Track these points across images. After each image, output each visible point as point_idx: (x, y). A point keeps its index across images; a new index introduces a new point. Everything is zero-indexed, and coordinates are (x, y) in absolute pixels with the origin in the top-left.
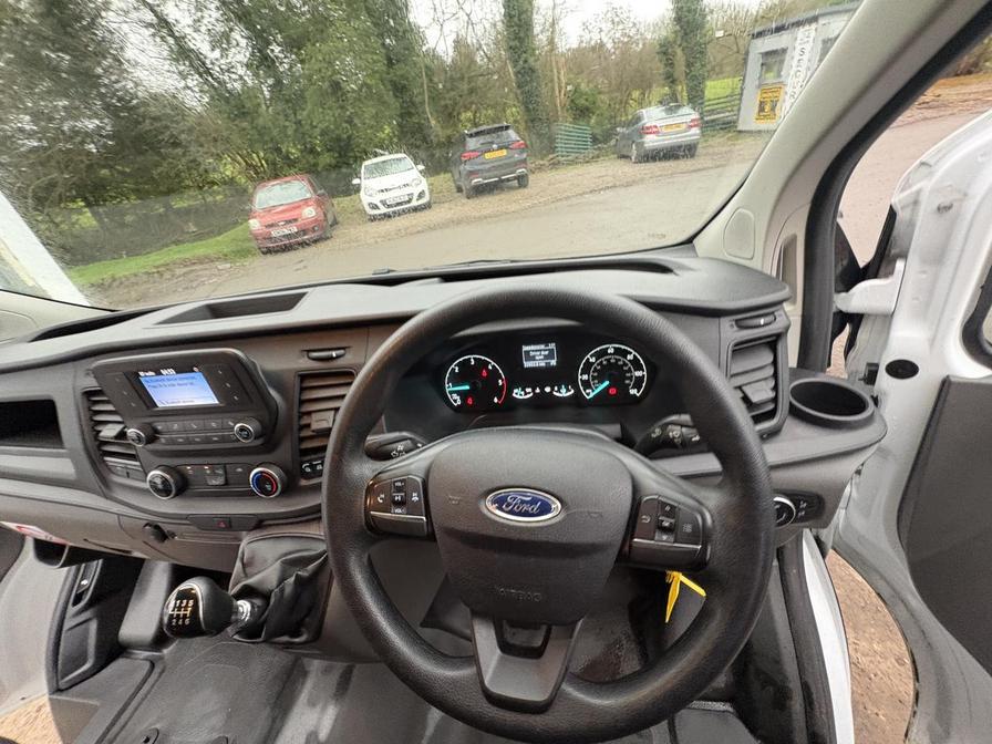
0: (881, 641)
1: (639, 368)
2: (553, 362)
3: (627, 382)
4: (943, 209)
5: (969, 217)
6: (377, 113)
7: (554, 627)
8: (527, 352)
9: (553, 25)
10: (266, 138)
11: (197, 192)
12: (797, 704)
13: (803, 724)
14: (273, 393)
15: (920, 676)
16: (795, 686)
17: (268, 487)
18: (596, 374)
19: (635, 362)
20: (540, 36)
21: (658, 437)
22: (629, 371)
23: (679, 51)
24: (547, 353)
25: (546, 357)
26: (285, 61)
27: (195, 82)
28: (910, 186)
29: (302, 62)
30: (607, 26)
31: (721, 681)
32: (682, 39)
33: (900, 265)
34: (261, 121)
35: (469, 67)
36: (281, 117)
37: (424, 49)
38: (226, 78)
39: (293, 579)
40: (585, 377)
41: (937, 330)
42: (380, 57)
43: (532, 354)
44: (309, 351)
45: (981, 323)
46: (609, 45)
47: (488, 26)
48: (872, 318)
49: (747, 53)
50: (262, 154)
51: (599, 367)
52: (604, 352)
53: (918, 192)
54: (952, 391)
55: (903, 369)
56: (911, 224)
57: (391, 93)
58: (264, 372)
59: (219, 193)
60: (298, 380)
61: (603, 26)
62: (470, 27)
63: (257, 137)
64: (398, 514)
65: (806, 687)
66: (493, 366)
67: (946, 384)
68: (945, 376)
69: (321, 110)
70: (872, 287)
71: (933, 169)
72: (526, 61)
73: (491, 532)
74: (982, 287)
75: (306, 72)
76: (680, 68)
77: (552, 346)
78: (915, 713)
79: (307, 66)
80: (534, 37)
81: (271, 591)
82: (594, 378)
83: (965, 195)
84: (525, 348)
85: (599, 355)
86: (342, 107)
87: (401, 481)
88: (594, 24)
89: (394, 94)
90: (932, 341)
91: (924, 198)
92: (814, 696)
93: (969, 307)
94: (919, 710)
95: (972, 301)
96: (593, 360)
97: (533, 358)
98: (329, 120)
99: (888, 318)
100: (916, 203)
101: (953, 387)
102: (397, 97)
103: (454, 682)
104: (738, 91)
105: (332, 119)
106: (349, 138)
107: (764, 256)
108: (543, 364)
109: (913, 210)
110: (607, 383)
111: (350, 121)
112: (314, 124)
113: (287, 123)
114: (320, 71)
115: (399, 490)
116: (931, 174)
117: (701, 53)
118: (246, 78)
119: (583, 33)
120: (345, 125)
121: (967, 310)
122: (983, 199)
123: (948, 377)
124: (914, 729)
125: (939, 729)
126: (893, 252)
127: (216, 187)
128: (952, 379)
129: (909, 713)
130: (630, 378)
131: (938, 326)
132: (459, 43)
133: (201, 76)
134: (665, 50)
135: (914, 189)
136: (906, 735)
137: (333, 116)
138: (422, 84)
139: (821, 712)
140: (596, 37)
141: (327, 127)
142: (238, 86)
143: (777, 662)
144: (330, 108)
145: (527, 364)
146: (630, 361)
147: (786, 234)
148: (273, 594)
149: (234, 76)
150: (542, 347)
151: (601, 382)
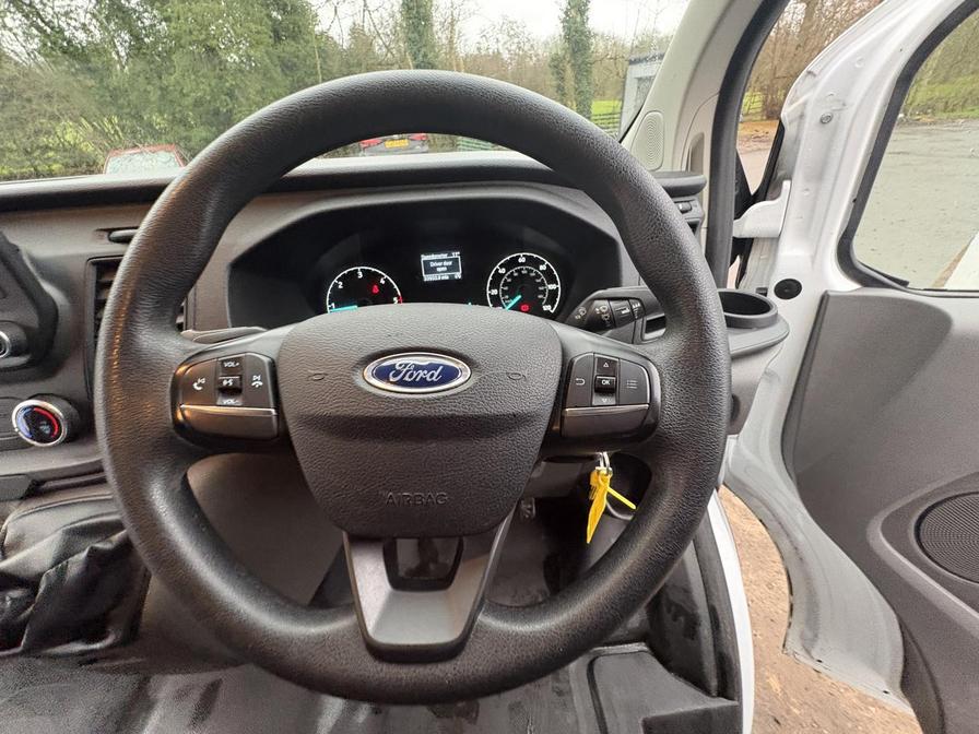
0: (755, 571)
1: (552, 280)
2: (458, 275)
3: (540, 297)
4: (825, 120)
5: (847, 126)
6: (263, 89)
7: (464, 539)
8: (427, 262)
9: (452, 24)
10: (121, 101)
11: (24, 158)
12: (705, 630)
13: (711, 648)
14: (48, 288)
15: (794, 590)
16: (703, 611)
17: (46, 429)
18: (506, 288)
19: (548, 273)
20: (440, 35)
21: (583, 317)
22: (542, 284)
23: (568, 67)
24: (450, 263)
25: (450, 269)
26: (146, 15)
27: (18, 22)
28: (798, 98)
29: (167, 19)
30: (503, 38)
31: (636, 620)
32: (571, 55)
33: (786, 184)
34: (114, 81)
35: (366, 54)
36: (141, 79)
37: (316, 28)
38: (64, 25)
39: (84, 555)
40: (495, 292)
41: (817, 246)
42: (266, 29)
43: (432, 265)
44: (110, 231)
45: (851, 239)
46: (506, 56)
47: (386, 16)
48: (761, 243)
49: (625, 77)
50: (116, 120)
51: (509, 280)
52: (514, 262)
53: (805, 104)
54: (830, 306)
55: (789, 289)
56: (797, 140)
57: (279, 70)
58: (33, 260)
59: (55, 161)
60: (92, 271)
61: (500, 37)
62: (367, 12)
63: (109, 99)
64: (229, 406)
65: (712, 611)
66: (386, 280)
67: (824, 299)
68: (824, 290)
69: (193, 77)
70: (762, 208)
71: (816, 79)
72: (425, 56)
73: (371, 411)
74: (855, 201)
75: (173, 31)
76: (570, 83)
77: (456, 255)
78: (790, 624)
79: (173, 24)
80: (432, 35)
81: (40, 575)
82: (504, 293)
83: (844, 105)
84: (424, 258)
85: (507, 265)
86: (221, 78)
87: (235, 360)
88: (491, 34)
89: (283, 70)
90: (813, 258)
91: (809, 111)
92: (720, 617)
93: (844, 221)
94: (793, 621)
95: (846, 214)
96: (502, 271)
97: (433, 271)
98: (205, 91)
99: (775, 240)
100: (802, 116)
101: (831, 300)
102: (286, 75)
103: (322, 641)
104: (618, 110)
105: (208, 89)
106: (230, 111)
107: (673, 159)
108: (446, 277)
109: (799, 126)
110: (519, 297)
111: (230, 94)
112: (184, 91)
113: (149, 88)
114: (191, 32)
115: (230, 372)
116: (814, 85)
117: (587, 71)
118: (92, 28)
119: (481, 41)
120: (223, 97)
121: (842, 225)
122: (860, 106)
123: (826, 292)
124: (789, 639)
125: (809, 634)
126: (779, 175)
127: (51, 154)
128: (830, 293)
129: (786, 624)
130: (543, 292)
131: (819, 241)
132: (355, 32)
133: (27, 16)
134: (556, 65)
135: (801, 101)
136: (784, 646)
137: (210, 85)
138: (315, 67)
139: (726, 632)
140: (493, 47)
141: (201, 98)
142: (81, 35)
143: (687, 591)
144: (204, 76)
145: (428, 278)
146: (542, 272)
147: (694, 133)
148: (44, 578)
149: (73, 23)
150: (445, 256)
151: (512, 298)
